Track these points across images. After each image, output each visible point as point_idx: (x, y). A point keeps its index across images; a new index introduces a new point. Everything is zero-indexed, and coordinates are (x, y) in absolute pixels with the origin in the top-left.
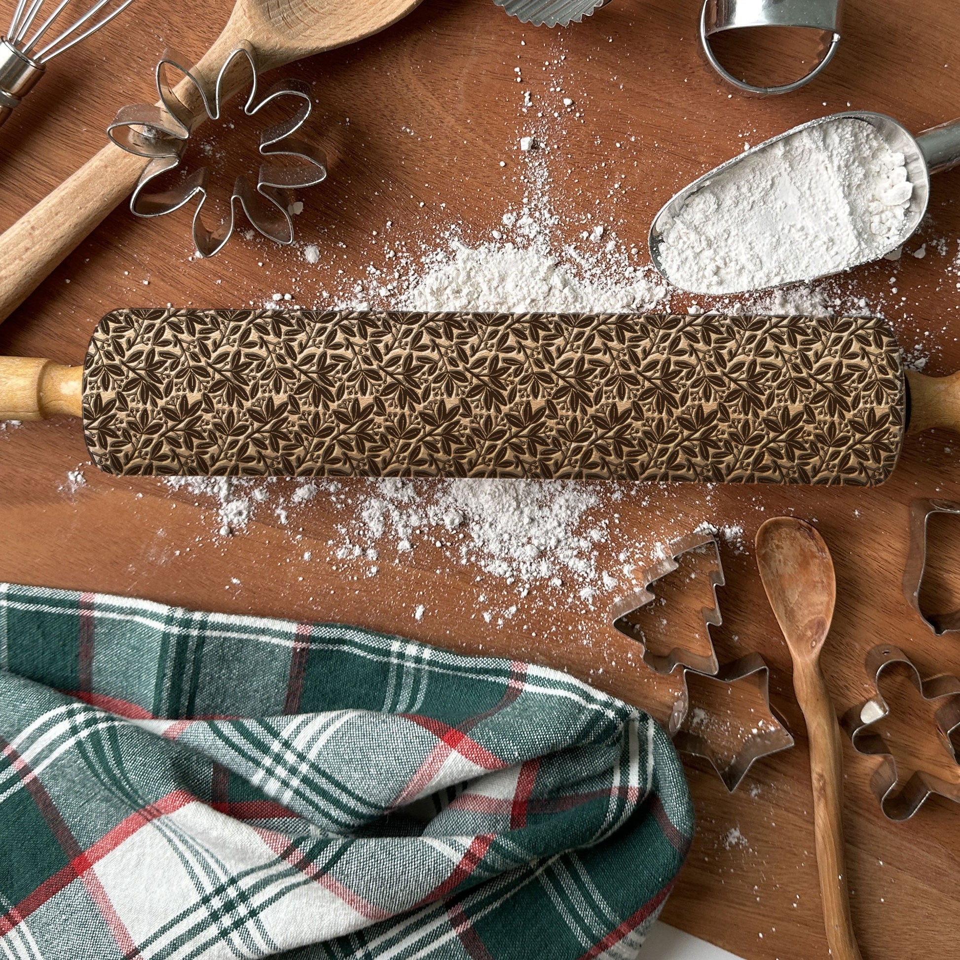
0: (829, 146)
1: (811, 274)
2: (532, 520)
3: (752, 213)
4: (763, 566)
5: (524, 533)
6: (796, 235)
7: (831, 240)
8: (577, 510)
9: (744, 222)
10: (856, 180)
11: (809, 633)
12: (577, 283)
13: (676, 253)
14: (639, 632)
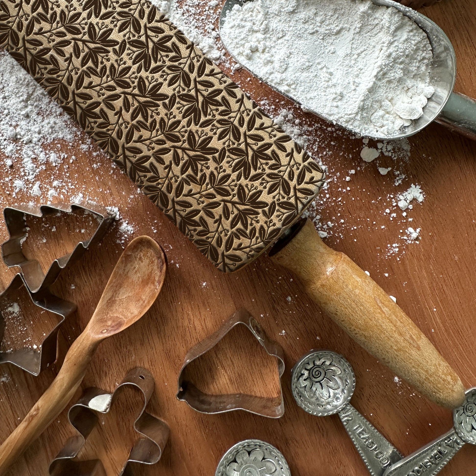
0: (396, 36)
1: (309, 105)
2: (27, 116)
3: (310, 37)
4: (122, 262)
5: (17, 119)
6: (323, 75)
7: (342, 96)
8: (56, 134)
9: (300, 37)
10: (392, 75)
11: (109, 323)
12: (175, 6)
13: (241, 17)
14: (26, 232)
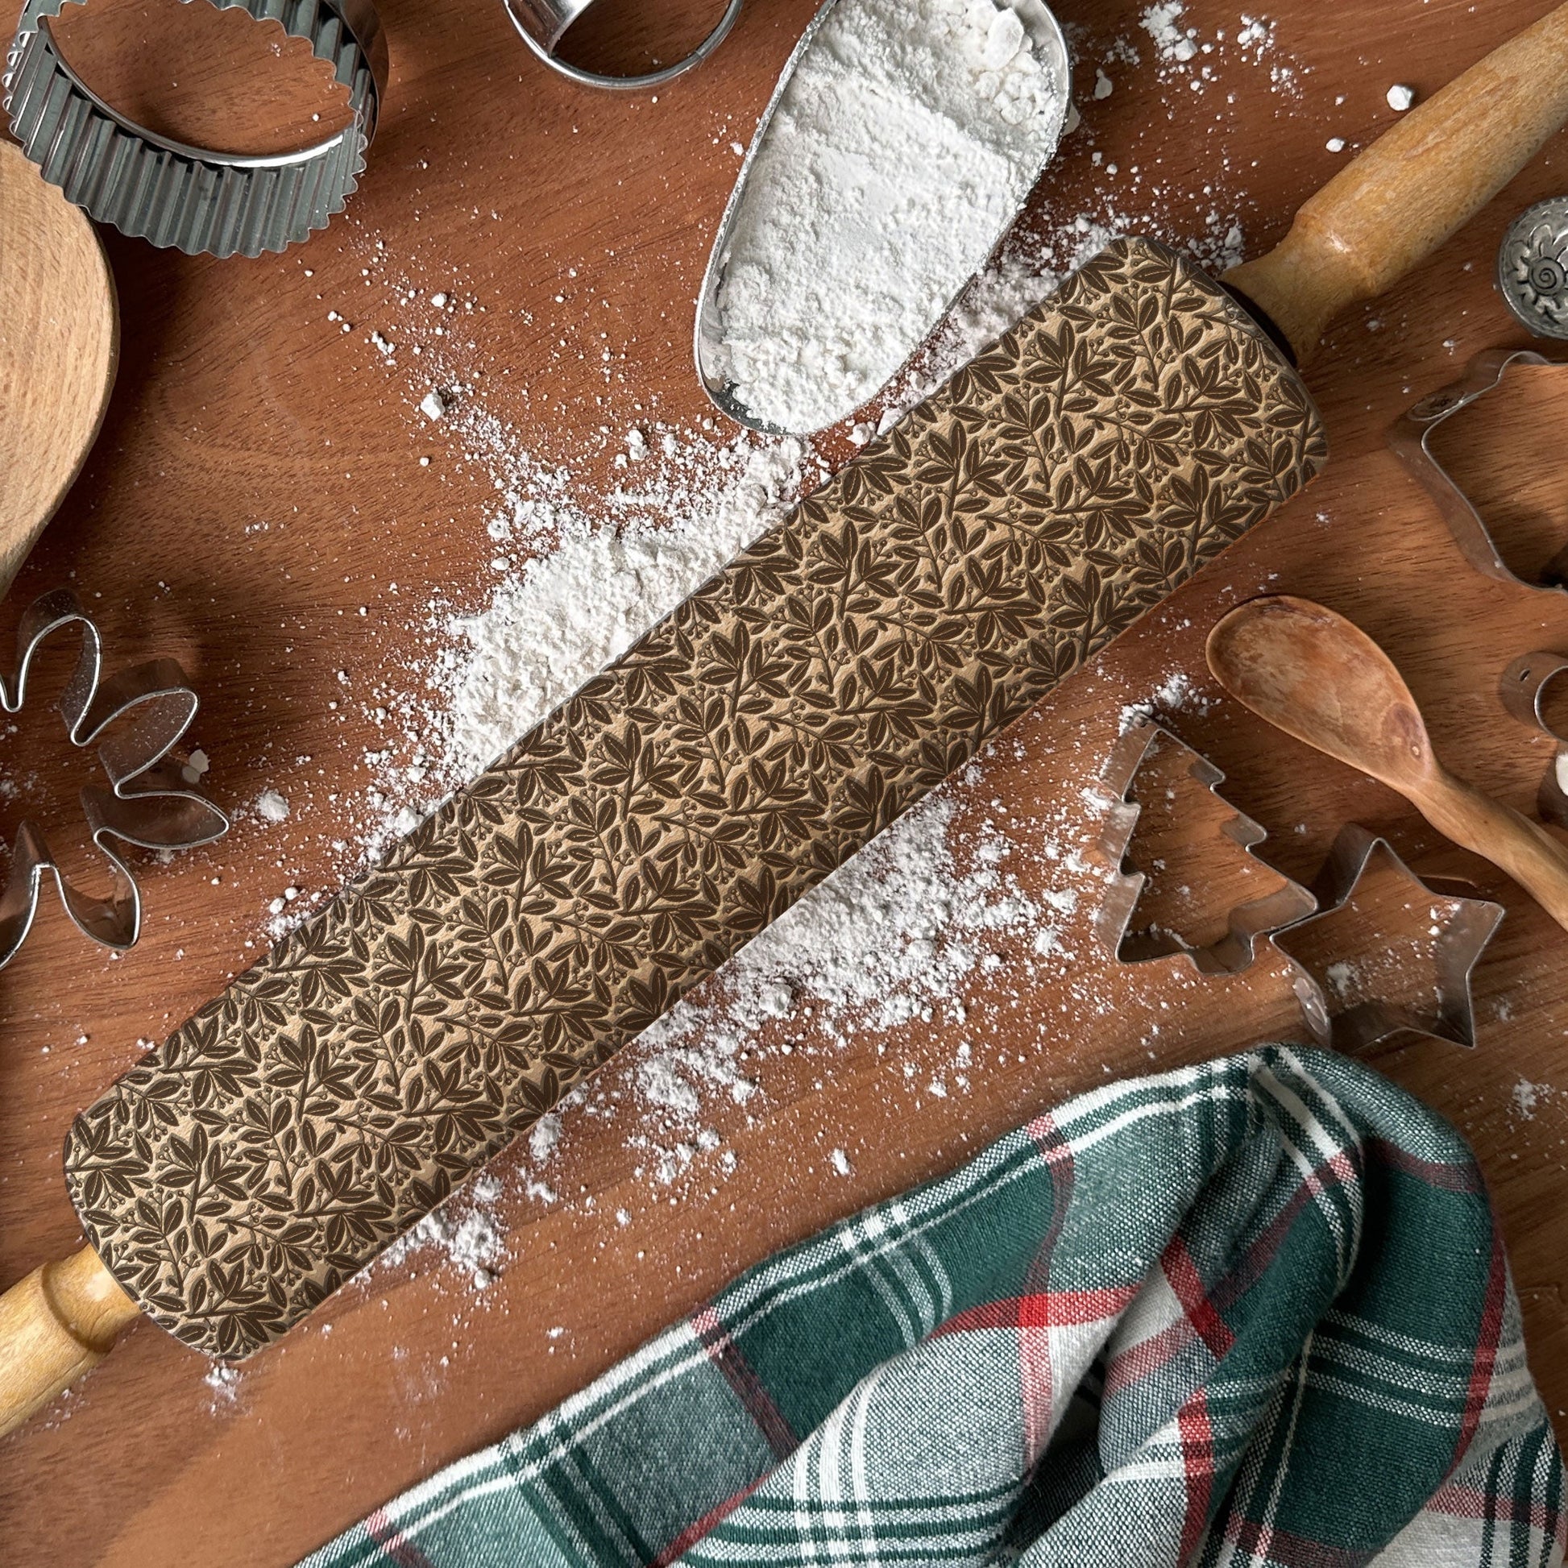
0: (849, 58)
1: (978, 258)
2: (885, 908)
3: (824, 241)
4: (1257, 703)
5: (889, 935)
6: (913, 220)
7: (966, 185)
8: (935, 843)
9: (823, 263)
10: (928, 72)
11: (1397, 741)
12: (667, 534)
13: (766, 387)
14: (1162, 934)
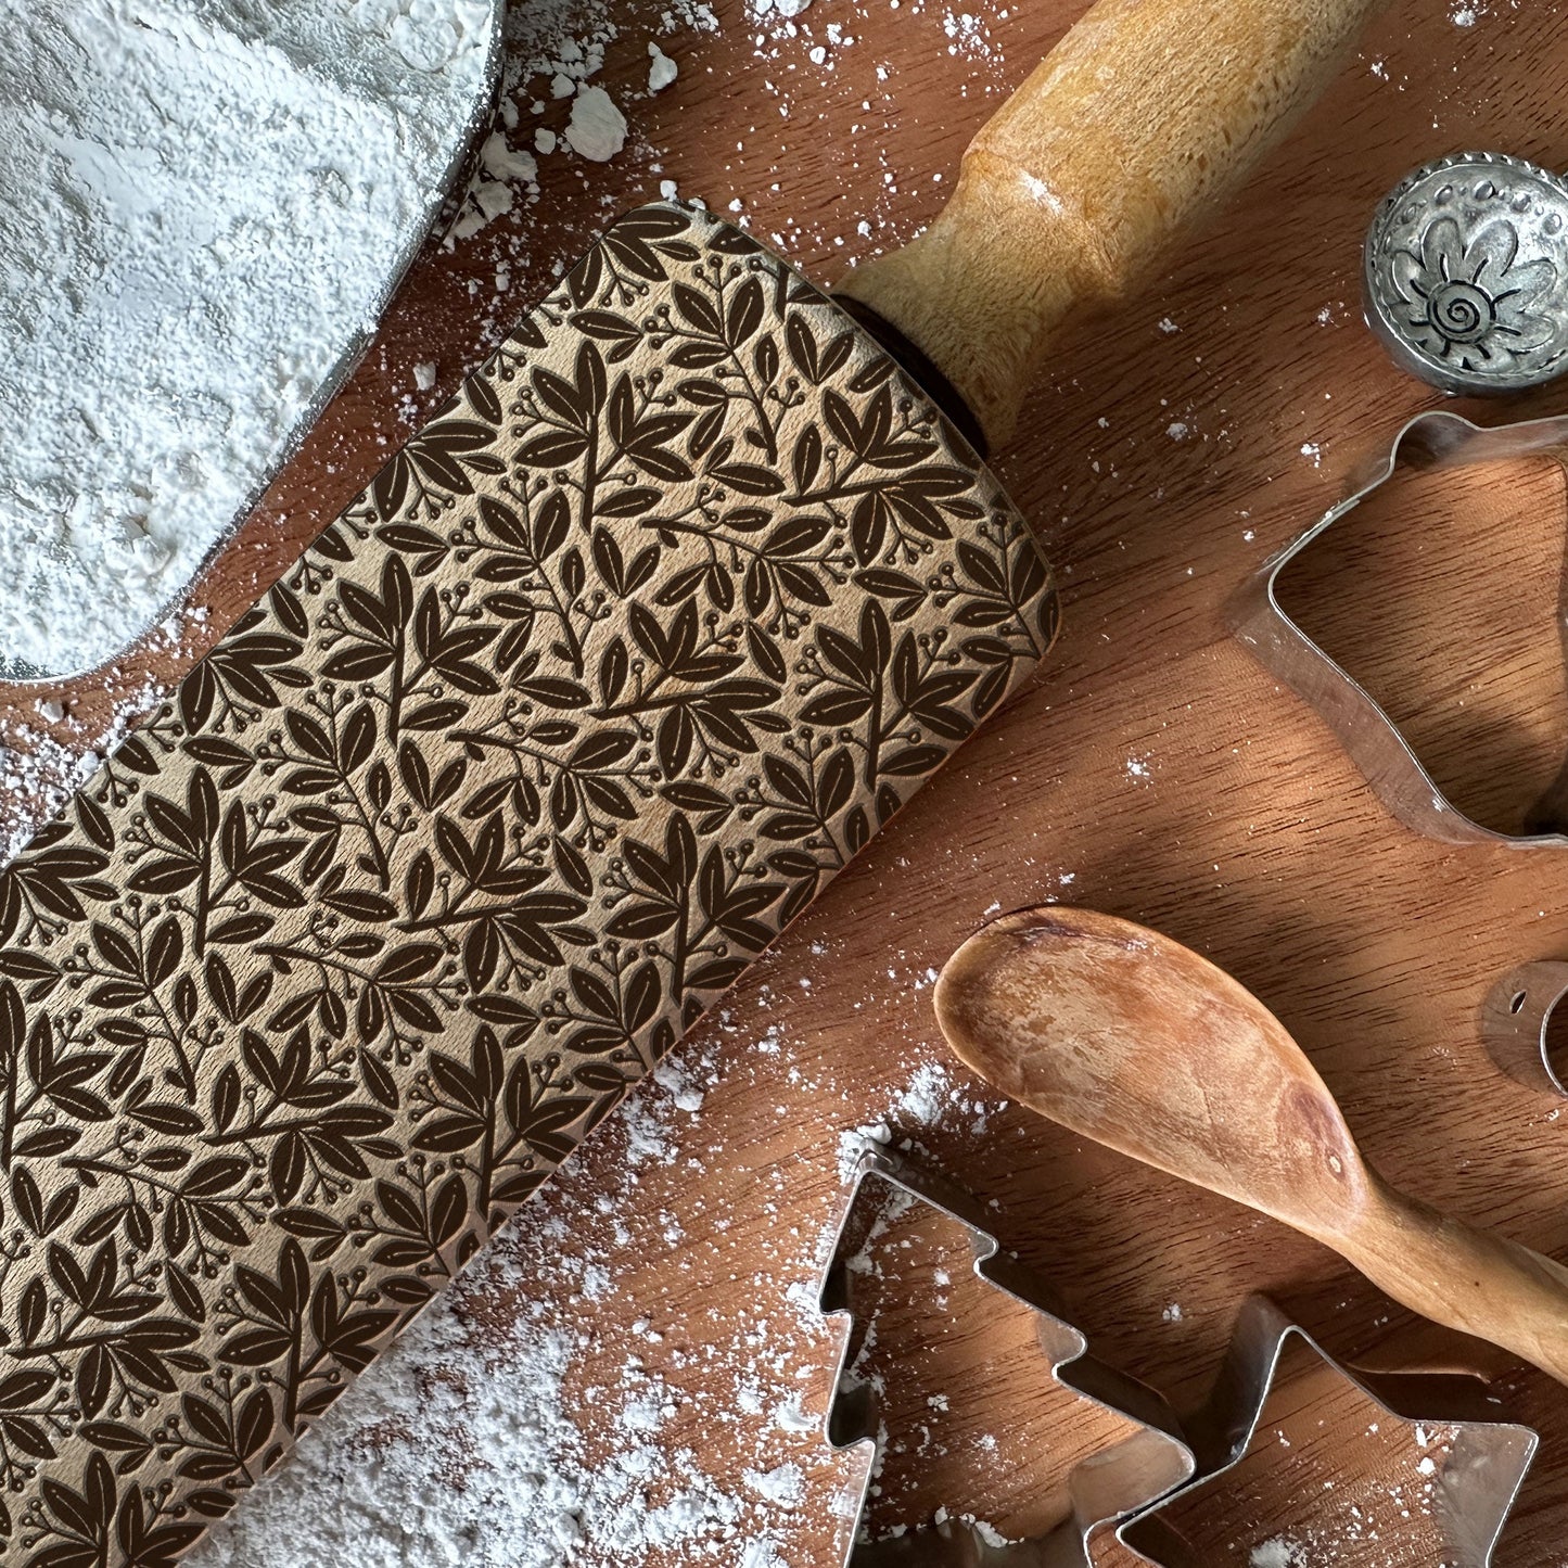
1: (364, 301)
2: (468, 1535)
3: (90, 312)
4: (1053, 1103)
6: (242, 251)
7: (323, 172)
8: (542, 1408)
9: (87, 351)
11: (1303, 1148)
14: (956, 1525)
